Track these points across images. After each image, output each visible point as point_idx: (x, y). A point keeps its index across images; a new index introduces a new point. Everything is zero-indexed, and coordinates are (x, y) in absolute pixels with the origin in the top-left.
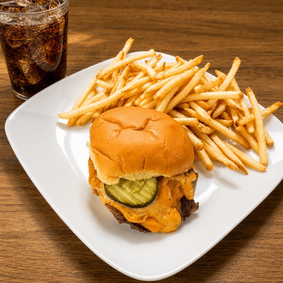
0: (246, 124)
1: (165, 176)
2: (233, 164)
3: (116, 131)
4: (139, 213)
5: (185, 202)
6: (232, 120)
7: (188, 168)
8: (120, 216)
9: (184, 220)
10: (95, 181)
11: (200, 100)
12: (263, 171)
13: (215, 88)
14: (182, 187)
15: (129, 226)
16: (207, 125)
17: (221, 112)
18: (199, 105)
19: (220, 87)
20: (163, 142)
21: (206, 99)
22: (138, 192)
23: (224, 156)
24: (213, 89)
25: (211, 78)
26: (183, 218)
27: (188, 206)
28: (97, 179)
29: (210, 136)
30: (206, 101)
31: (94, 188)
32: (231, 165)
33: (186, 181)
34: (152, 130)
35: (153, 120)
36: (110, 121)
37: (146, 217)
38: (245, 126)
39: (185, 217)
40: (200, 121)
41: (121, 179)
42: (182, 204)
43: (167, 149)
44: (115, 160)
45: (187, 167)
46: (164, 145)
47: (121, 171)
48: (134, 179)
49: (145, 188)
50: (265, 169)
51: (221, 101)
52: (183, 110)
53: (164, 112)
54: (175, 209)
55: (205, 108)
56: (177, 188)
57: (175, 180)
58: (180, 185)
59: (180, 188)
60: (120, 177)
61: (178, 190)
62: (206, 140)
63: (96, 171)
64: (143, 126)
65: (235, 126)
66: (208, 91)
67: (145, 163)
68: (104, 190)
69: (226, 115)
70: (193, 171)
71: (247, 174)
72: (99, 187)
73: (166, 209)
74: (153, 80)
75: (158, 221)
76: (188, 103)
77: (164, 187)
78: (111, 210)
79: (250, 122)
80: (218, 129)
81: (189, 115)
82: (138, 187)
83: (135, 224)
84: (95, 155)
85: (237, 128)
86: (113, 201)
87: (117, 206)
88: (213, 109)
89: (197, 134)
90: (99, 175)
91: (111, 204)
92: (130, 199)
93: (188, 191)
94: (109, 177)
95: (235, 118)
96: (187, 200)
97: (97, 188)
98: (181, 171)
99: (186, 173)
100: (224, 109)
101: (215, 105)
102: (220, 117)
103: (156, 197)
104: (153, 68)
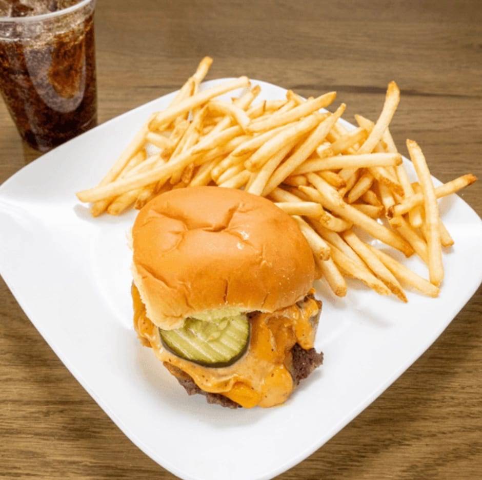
0: (406, 212)
1: (264, 310)
2: (381, 284)
3: (177, 233)
4: (220, 376)
5: (300, 353)
6: (382, 207)
7: (304, 294)
8: (189, 382)
9: (298, 383)
10: (144, 323)
11: (326, 170)
12: (435, 296)
13: (353, 148)
14: (294, 329)
15: (203, 398)
16: (337, 216)
17: (364, 191)
18: (324, 179)
19: (363, 146)
20: (258, 252)
21: (337, 167)
22: (217, 340)
23: (366, 270)
24: (351, 150)
25: (346, 129)
26: (296, 381)
27: (305, 359)
28: (146, 320)
29: (342, 234)
30: (337, 171)
31: (143, 336)
32: (378, 286)
33: (300, 316)
34: (239, 231)
35: (241, 212)
36: (167, 214)
37: (232, 382)
38: (405, 216)
39: (300, 378)
40: (325, 209)
41: (188, 319)
42: (294, 357)
43: (265, 264)
44: (175, 288)
45: (302, 293)
46: (261, 257)
47: (185, 306)
48: (209, 319)
49: (228, 332)
50: (438, 292)
51: (364, 170)
52: (296, 187)
53: (262, 195)
54: (282, 367)
55: (334, 184)
56: (284, 330)
57: (280, 317)
58: (290, 325)
59: (290, 329)
60: (186, 316)
61: (286, 334)
62: (335, 242)
63: (144, 305)
64: (223, 224)
65: (387, 217)
66: (340, 154)
67: (228, 291)
68: (159, 338)
69: (372, 196)
70: (313, 298)
71: (406, 301)
72: (151, 334)
73: (267, 367)
74: (246, 132)
75: (253, 389)
76: (304, 175)
77: (262, 329)
78: (172, 372)
79: (414, 208)
80: (357, 223)
81: (306, 198)
82: (218, 330)
83: (214, 395)
84: (141, 277)
85: (392, 221)
86: (175, 357)
87: (183, 365)
88: (349, 186)
89: (321, 232)
90: (150, 314)
91: (172, 363)
92: (204, 353)
93: (305, 334)
94: (167, 316)
95: (388, 201)
96: (302, 350)
97: (147, 336)
98: (292, 301)
99: (301, 302)
100: (369, 187)
101: (353, 179)
102: (362, 201)
103: (249, 347)
104: (246, 109)
